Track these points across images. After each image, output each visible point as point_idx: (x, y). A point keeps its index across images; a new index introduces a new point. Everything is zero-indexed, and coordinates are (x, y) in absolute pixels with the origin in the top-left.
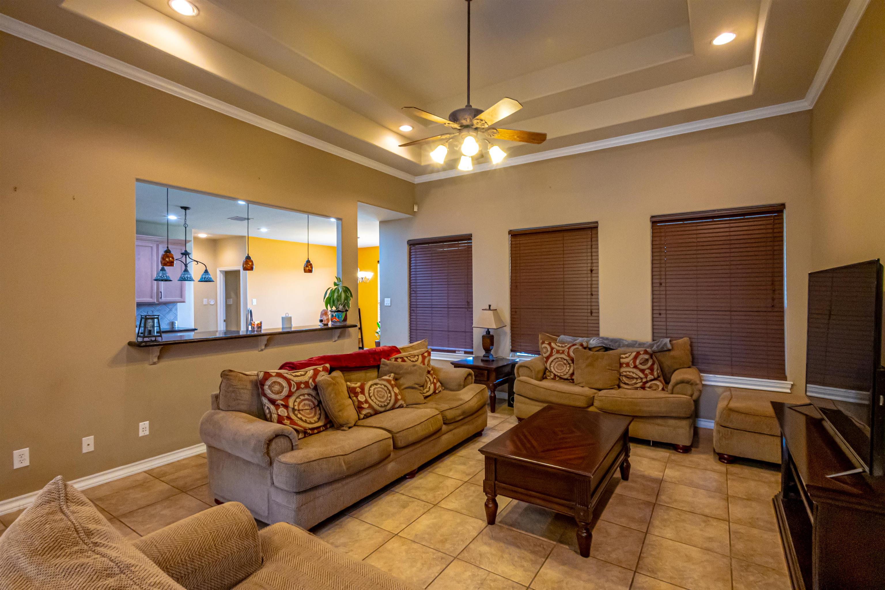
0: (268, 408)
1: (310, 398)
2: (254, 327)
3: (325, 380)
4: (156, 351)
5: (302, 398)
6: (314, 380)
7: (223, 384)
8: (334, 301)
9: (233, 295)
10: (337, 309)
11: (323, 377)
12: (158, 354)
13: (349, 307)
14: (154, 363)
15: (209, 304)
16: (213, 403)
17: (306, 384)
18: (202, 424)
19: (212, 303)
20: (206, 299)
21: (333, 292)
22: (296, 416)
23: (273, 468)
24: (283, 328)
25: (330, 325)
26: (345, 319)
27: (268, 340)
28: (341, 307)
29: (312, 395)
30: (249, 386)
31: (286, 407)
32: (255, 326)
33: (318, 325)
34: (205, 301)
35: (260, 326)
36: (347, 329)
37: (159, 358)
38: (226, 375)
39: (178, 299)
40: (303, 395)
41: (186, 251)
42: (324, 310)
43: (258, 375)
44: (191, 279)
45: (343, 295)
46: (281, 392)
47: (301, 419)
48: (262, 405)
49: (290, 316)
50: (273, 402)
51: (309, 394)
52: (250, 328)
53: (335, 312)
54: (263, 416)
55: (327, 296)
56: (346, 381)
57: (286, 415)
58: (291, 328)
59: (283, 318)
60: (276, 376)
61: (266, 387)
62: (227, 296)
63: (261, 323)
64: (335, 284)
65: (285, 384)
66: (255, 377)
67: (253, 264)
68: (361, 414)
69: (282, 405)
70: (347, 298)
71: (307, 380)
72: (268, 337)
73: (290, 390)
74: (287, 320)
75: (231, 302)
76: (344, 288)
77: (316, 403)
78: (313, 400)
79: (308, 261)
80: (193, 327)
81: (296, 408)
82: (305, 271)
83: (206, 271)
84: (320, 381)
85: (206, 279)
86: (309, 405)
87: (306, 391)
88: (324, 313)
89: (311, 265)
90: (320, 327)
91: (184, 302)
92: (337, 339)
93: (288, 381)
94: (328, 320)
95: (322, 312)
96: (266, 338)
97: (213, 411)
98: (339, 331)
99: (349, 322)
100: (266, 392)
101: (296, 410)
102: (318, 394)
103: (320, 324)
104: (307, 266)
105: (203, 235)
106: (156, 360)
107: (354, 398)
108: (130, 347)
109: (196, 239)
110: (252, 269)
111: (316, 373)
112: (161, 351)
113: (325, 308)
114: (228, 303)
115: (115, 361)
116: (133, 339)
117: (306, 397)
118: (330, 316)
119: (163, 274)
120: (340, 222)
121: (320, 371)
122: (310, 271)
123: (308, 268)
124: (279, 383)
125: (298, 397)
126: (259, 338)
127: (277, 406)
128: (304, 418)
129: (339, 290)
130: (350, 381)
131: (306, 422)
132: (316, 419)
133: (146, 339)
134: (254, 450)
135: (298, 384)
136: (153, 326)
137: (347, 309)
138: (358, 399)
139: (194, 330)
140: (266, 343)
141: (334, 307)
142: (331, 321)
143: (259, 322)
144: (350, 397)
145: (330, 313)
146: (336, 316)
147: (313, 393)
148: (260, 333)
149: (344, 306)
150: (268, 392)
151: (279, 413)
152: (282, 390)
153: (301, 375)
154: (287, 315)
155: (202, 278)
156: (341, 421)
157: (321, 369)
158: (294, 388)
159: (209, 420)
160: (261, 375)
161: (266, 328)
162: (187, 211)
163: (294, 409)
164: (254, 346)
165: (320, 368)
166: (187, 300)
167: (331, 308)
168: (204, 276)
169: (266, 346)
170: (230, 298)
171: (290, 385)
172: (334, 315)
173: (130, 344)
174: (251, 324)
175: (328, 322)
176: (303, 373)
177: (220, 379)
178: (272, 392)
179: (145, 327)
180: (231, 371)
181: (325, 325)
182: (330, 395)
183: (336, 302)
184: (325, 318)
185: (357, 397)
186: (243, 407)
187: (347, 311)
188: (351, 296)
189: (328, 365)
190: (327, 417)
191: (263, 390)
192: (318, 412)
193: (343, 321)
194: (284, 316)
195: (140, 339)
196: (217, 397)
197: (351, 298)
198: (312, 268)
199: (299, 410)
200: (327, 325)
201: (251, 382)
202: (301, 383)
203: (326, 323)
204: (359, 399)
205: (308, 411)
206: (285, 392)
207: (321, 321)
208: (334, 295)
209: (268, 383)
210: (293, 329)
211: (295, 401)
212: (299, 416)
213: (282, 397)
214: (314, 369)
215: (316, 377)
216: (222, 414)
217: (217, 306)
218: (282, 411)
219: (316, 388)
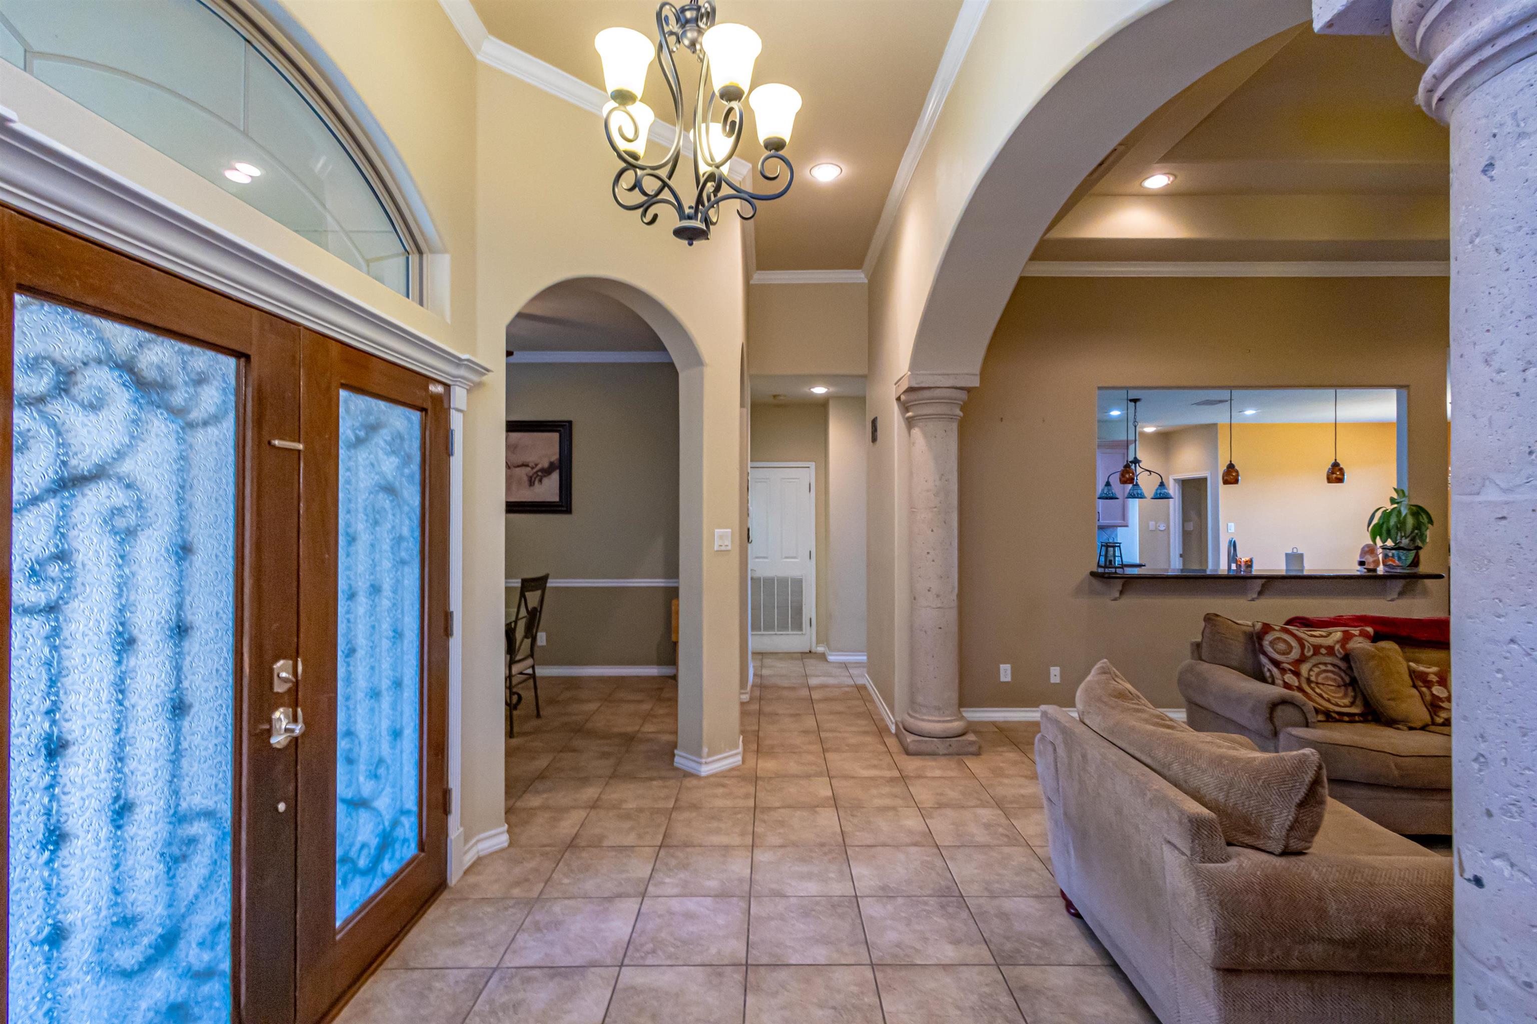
0: (1269, 670)
1: (1336, 670)
2: (1240, 566)
3: (1363, 649)
4: (1119, 584)
5: (1323, 667)
6: (1343, 646)
7: (1208, 630)
8: (1389, 532)
9: (1193, 515)
10: (1396, 544)
11: (1359, 644)
12: (1120, 588)
13: (1423, 541)
14: (1115, 599)
15: (1156, 530)
16: (1193, 653)
17: (1330, 650)
18: (1181, 673)
19: (1162, 528)
20: (1153, 523)
21: (1386, 515)
22: (1313, 689)
23: (1278, 740)
24: (1287, 570)
25: (1381, 570)
26: (1415, 563)
27: (1263, 585)
28: (1405, 542)
29: (1340, 668)
30: (1242, 638)
31: (1297, 674)
32: (1243, 564)
33: (1355, 569)
34: (1152, 525)
35: (1249, 564)
36: (1420, 581)
37: (1121, 593)
38: (1210, 619)
39: (1119, 522)
40: (1325, 664)
41: (1135, 458)
42: (1368, 546)
43: (1254, 626)
44: (1141, 496)
45: (1410, 521)
46: (1288, 653)
47: (1321, 696)
48: (1260, 665)
49: (1300, 552)
50: (1276, 664)
51: (1334, 665)
52: (1234, 567)
53: (1391, 549)
54: (1261, 678)
55: (1375, 521)
56: (1408, 660)
57: (1297, 684)
58: (1302, 570)
59: (1287, 555)
60: (1280, 631)
61: (1266, 643)
62: (1185, 518)
63: (1251, 561)
64: (1393, 501)
65: (1294, 643)
66: (1251, 629)
67: (1238, 475)
68: (1438, 716)
69: (1290, 670)
70: (1418, 526)
71: (1332, 644)
72: (1263, 581)
73: (1303, 653)
74: (1295, 558)
75: (1190, 526)
76: (1414, 508)
77: (1347, 680)
78: (1343, 674)
79: (1336, 465)
80: (1137, 561)
81: (1313, 678)
82: (1329, 480)
83: (1162, 485)
84: (1354, 649)
85: (1161, 495)
86: (1335, 680)
87: (1329, 659)
88: (1369, 550)
89: (1341, 470)
90: (1359, 573)
91: (1127, 526)
92: (1396, 596)
93: (1300, 641)
94: (1377, 563)
95: (1363, 549)
96: (1260, 582)
97: (1193, 661)
98: (1400, 583)
99: (1423, 569)
100: (1265, 649)
101: (1312, 682)
102: (1350, 668)
103: (1359, 568)
104: (1333, 473)
105: (1150, 429)
106: (1117, 595)
107: (1424, 689)
108: (1091, 578)
109: (1143, 434)
110: (1236, 481)
111: (1347, 637)
112: (1124, 585)
113: (1371, 543)
114: (1186, 529)
115: (1079, 591)
116: (1095, 569)
117: (1330, 668)
118: (1380, 557)
119: (1109, 490)
120: (1404, 392)
121: (1355, 636)
122: (1340, 480)
123: (1336, 474)
124: (1285, 641)
125: (1315, 665)
126: (1250, 581)
127: (1283, 671)
128: (1325, 696)
129: (1400, 512)
130: (1417, 661)
131: (1329, 701)
132: (1347, 701)
133: (1107, 570)
134: (1253, 711)
135: (1317, 649)
136: (1115, 556)
137: (1420, 544)
138: (1431, 692)
139: (1140, 566)
140: (1259, 589)
141: (1389, 540)
142: (1384, 565)
143: (1247, 559)
144: (1415, 686)
145: (1380, 550)
146: (1393, 556)
147: (1343, 665)
148: (1248, 575)
149: (1413, 540)
150: (1269, 650)
151: (1286, 680)
152: (1291, 651)
153: (1322, 636)
154: (1295, 551)
155: (1156, 494)
156: (1394, 715)
157: (1357, 633)
158: (1309, 650)
159: (1190, 669)
160: (1259, 626)
161: (1258, 569)
162: (1138, 403)
163: (1309, 681)
164: (1242, 592)
165: (1355, 631)
166: (1130, 523)
167: (1384, 541)
168: (1159, 491)
169: (1260, 593)
170: (1190, 521)
171: (1302, 646)
172: (1390, 554)
173: (1093, 574)
174: (1236, 561)
175: (1378, 565)
176: (1324, 634)
177: (1203, 624)
178: (1275, 650)
179: (1106, 556)
180: (1217, 615)
181: (1369, 570)
182: (1373, 673)
183: (1393, 532)
184: (1369, 559)
185: (1429, 688)
186: (1235, 664)
187: (1418, 548)
188: (1431, 521)
189: (1370, 630)
190: (1367, 703)
191: (1261, 646)
192: (1351, 693)
193: (1410, 566)
194: (1290, 552)
195: (1101, 570)
196: (1198, 646)
197: (1430, 525)
198: (1343, 474)
199: (1317, 683)
200: (1375, 570)
201: (1245, 633)
202: (1321, 646)
203: (1371, 567)
204: (1435, 692)
205: (1333, 688)
206: (1295, 654)
207: (1362, 563)
208: (1388, 521)
209: (1269, 638)
210: (1305, 573)
211: (1311, 670)
212: (1318, 690)
213: (1290, 661)
214: (1344, 632)
215: (1347, 643)
216: (1204, 666)
217: (1169, 534)
218: (1290, 678)
219: (1347, 658)
